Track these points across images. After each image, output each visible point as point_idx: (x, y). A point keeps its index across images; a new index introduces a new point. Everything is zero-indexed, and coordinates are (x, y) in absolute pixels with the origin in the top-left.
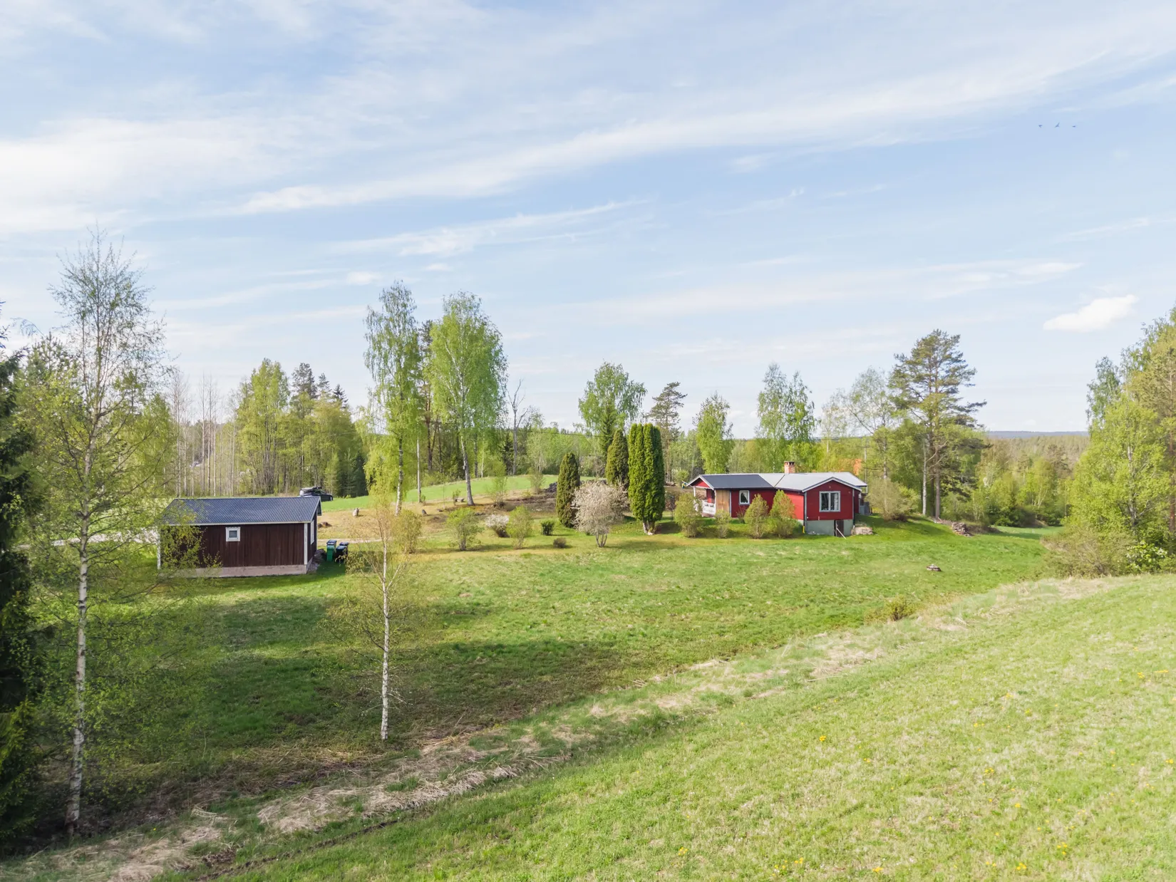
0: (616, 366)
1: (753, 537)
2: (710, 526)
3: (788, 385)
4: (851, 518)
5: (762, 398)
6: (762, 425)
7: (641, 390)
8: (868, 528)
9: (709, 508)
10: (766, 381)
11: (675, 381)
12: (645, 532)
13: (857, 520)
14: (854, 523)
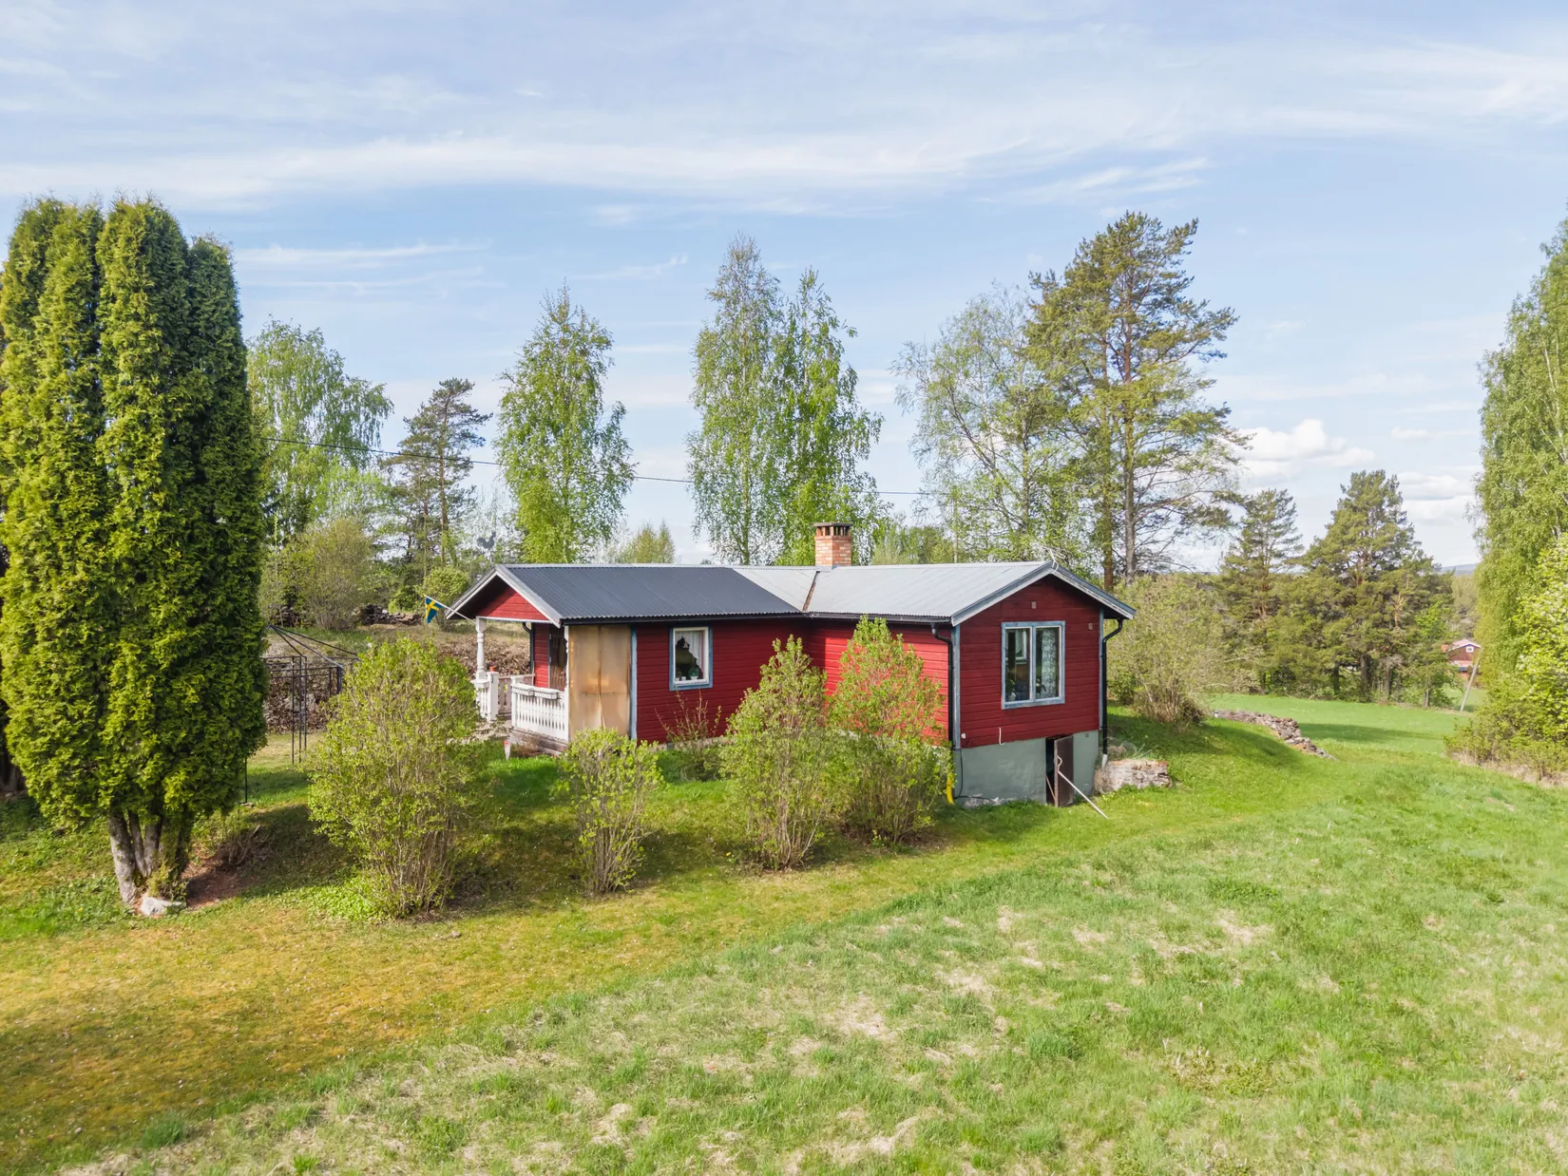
0: (305, 332)
1: (766, 863)
2: (540, 817)
3: (785, 310)
4: (1096, 727)
5: (708, 347)
6: (708, 431)
7: (377, 403)
8: (1154, 763)
9: (538, 710)
10: (718, 296)
11: (462, 378)
12: (126, 890)
13: (1113, 734)
14: (1104, 746)
